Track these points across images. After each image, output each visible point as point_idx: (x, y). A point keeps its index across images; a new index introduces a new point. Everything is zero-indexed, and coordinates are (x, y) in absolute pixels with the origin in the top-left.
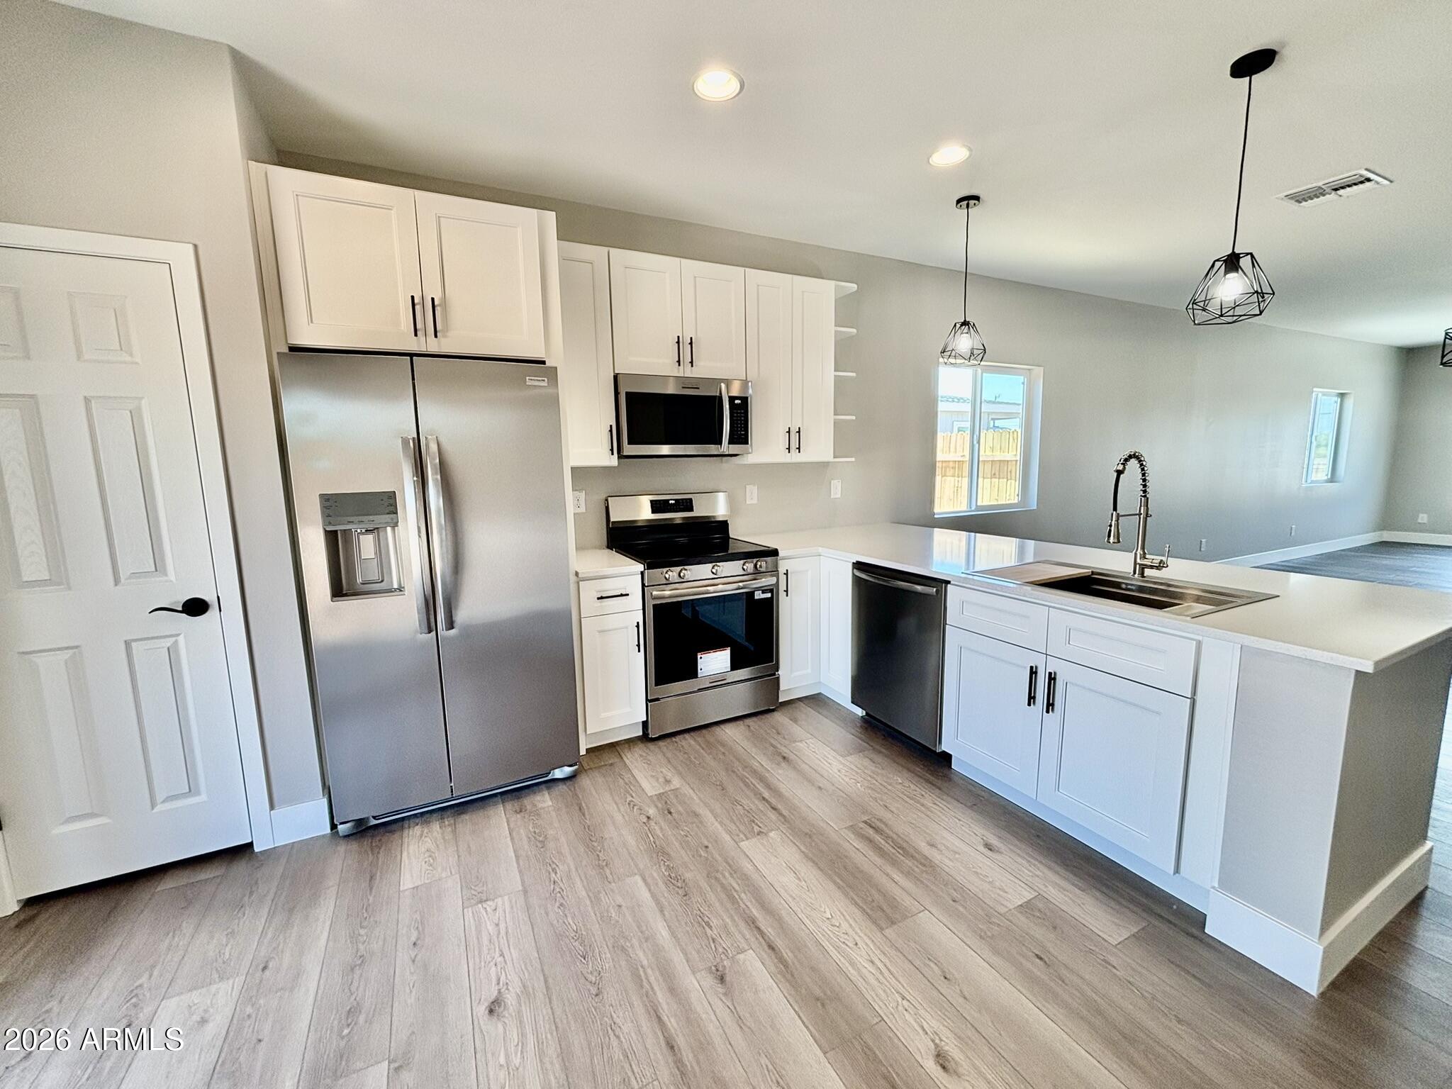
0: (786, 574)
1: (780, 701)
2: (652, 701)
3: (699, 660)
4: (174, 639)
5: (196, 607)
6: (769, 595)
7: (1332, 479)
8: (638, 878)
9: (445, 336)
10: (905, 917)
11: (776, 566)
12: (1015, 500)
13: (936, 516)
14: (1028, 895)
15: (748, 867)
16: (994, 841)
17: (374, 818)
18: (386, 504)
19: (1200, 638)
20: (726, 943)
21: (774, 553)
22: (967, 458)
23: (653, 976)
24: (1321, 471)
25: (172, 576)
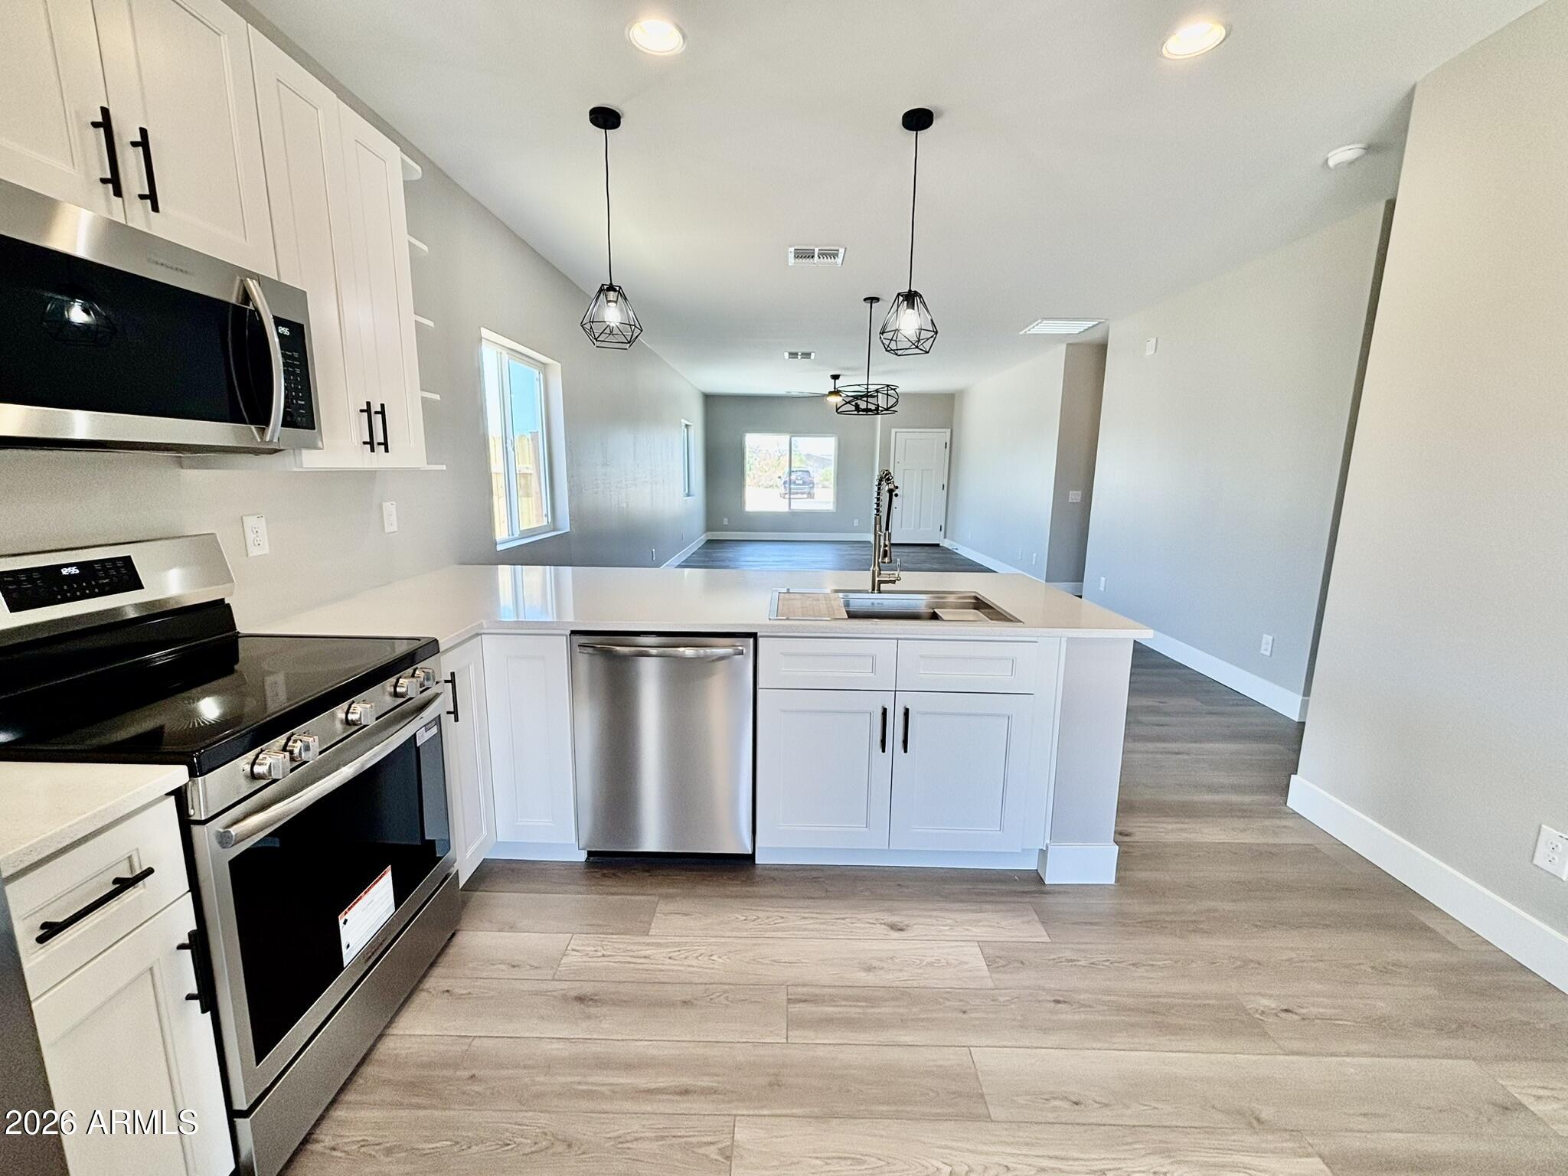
0: (453, 681)
6: (435, 729)
7: (689, 493)
11: (438, 669)
12: (543, 522)
13: (499, 548)
14: (976, 950)
16: (889, 918)
21: (434, 647)
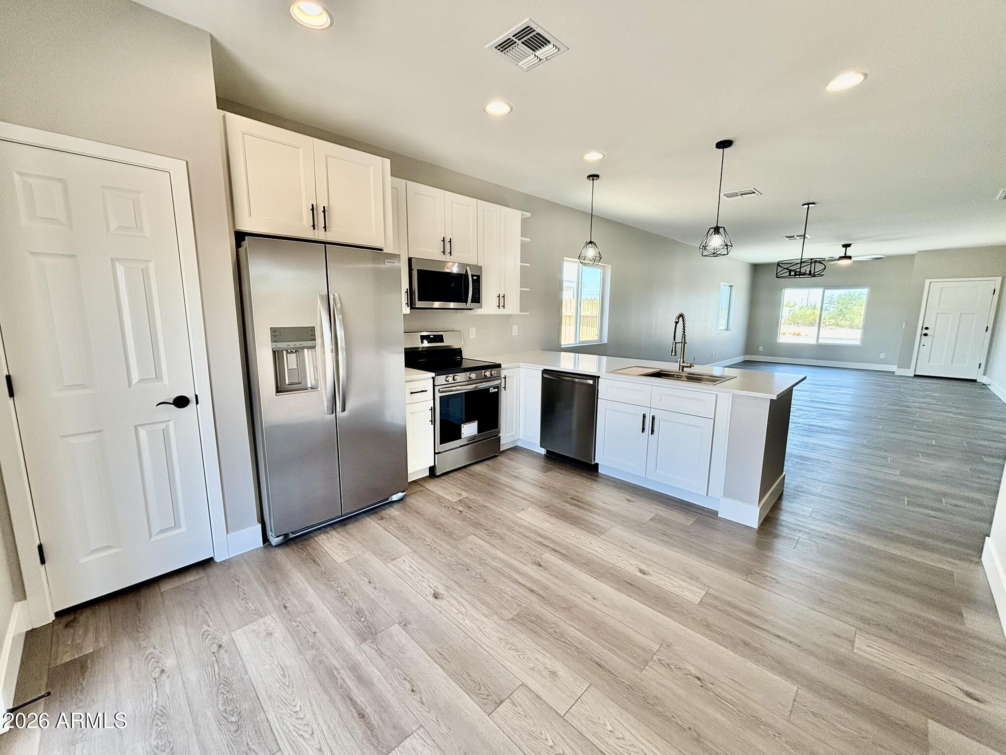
0: (505, 378)
1: (501, 450)
2: (438, 453)
3: (462, 429)
4: (166, 424)
5: (181, 402)
6: (496, 390)
7: (727, 329)
8: (472, 536)
9: (329, 231)
10: (607, 531)
11: (499, 373)
12: (596, 338)
13: (562, 346)
14: (653, 515)
15: (526, 524)
16: (630, 498)
17: (292, 533)
18: (308, 334)
19: (717, 393)
20: (533, 553)
21: (499, 366)
22: (574, 314)
23: (507, 570)
24: (723, 326)
25: (166, 381)
